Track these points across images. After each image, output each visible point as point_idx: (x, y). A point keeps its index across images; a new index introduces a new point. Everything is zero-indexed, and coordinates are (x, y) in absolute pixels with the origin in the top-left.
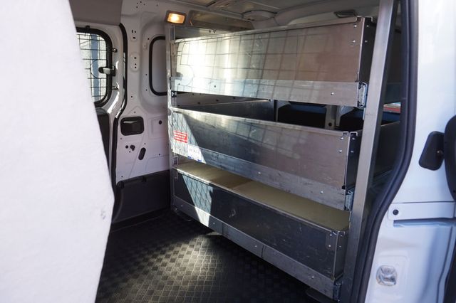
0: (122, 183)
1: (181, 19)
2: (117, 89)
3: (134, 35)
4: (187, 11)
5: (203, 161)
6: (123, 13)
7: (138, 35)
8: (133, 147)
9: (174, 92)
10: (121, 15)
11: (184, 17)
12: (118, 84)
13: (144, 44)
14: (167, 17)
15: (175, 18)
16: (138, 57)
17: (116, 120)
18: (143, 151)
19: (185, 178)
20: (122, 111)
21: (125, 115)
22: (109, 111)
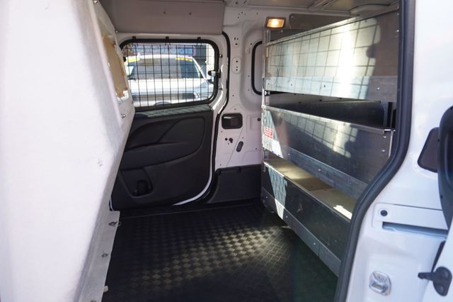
0: (220, 170)
1: (280, 23)
2: (221, 89)
3: (237, 41)
4: (287, 15)
5: (281, 156)
6: (225, 24)
7: (240, 42)
8: (231, 140)
9: (267, 91)
10: (223, 26)
11: (283, 21)
12: (222, 85)
13: (246, 49)
14: (267, 23)
15: (275, 23)
16: (239, 61)
17: (218, 116)
18: (241, 144)
19: (269, 171)
20: (224, 108)
21: (226, 111)
22: (214, 108)
